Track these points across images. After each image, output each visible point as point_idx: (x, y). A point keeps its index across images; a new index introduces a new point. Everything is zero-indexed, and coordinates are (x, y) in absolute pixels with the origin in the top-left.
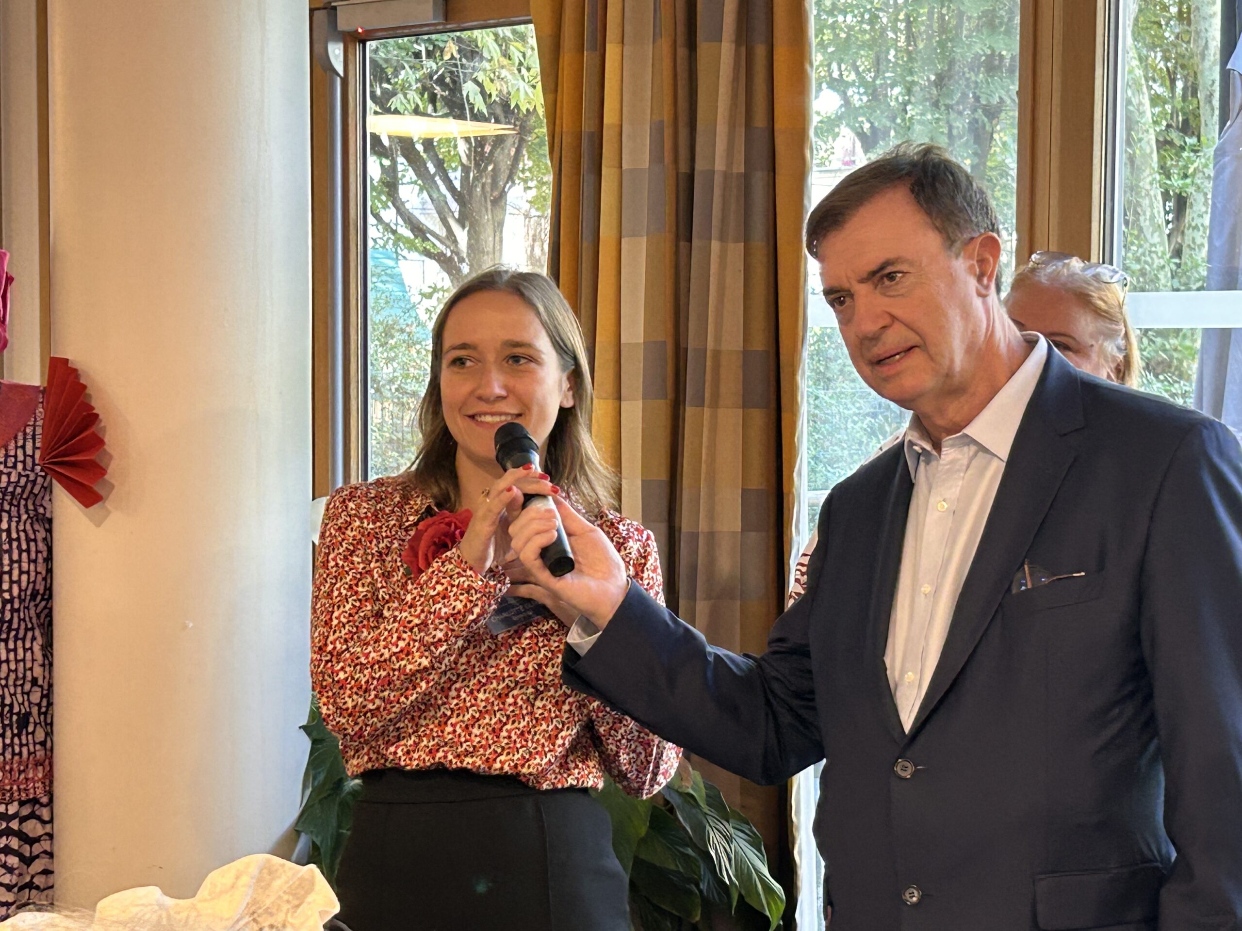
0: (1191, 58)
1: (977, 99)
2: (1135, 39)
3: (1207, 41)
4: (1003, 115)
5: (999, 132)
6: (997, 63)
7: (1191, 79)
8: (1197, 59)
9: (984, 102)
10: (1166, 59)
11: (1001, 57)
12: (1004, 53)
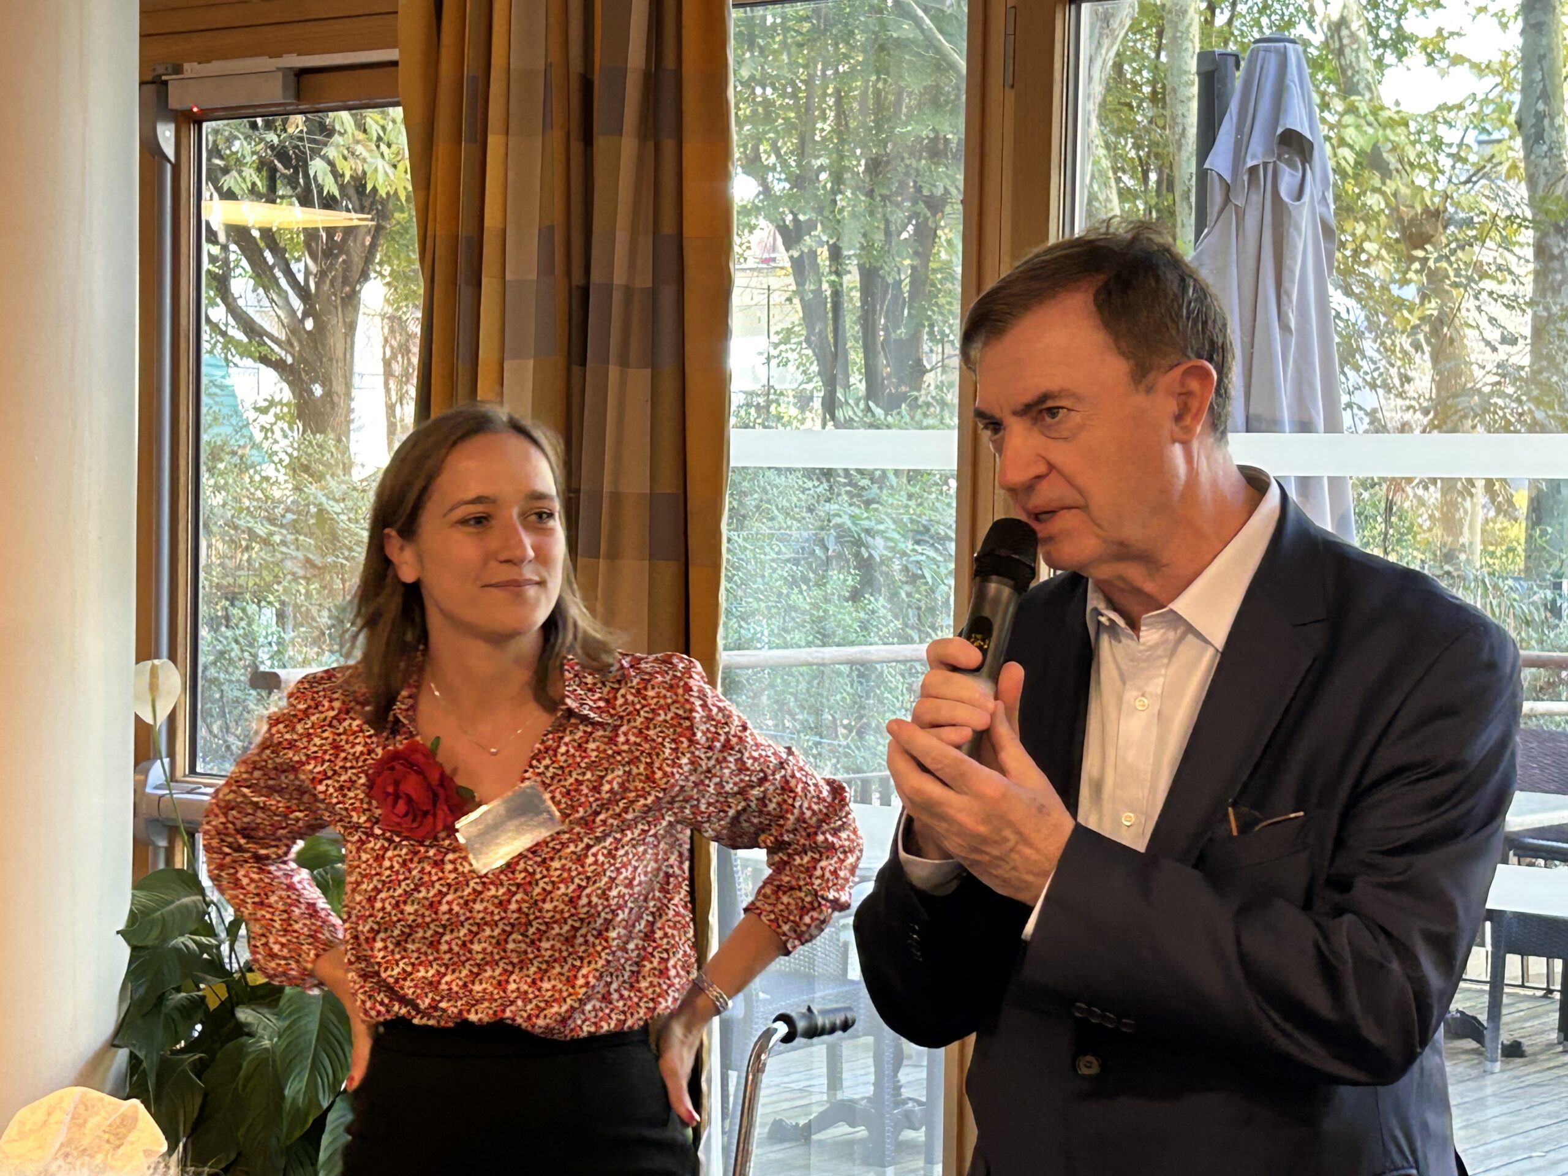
0: (1166, 146)
1: (918, 189)
2: (1101, 124)
3: (1184, 129)
4: (948, 209)
5: (943, 228)
6: (941, 147)
7: (1167, 171)
8: (1171, 149)
9: (926, 192)
10: (1137, 147)
11: (946, 140)
12: (950, 136)
